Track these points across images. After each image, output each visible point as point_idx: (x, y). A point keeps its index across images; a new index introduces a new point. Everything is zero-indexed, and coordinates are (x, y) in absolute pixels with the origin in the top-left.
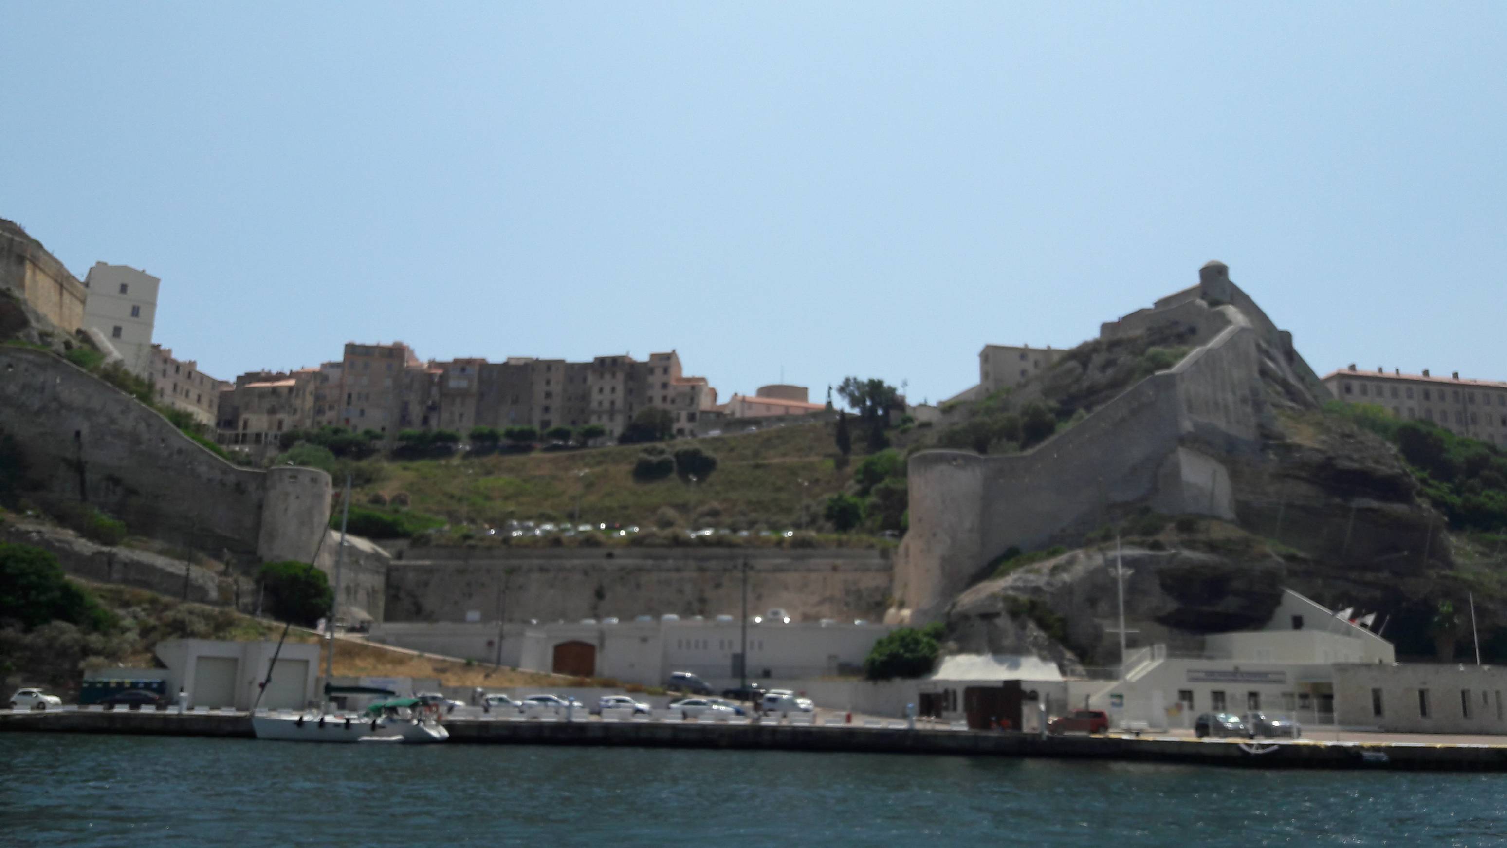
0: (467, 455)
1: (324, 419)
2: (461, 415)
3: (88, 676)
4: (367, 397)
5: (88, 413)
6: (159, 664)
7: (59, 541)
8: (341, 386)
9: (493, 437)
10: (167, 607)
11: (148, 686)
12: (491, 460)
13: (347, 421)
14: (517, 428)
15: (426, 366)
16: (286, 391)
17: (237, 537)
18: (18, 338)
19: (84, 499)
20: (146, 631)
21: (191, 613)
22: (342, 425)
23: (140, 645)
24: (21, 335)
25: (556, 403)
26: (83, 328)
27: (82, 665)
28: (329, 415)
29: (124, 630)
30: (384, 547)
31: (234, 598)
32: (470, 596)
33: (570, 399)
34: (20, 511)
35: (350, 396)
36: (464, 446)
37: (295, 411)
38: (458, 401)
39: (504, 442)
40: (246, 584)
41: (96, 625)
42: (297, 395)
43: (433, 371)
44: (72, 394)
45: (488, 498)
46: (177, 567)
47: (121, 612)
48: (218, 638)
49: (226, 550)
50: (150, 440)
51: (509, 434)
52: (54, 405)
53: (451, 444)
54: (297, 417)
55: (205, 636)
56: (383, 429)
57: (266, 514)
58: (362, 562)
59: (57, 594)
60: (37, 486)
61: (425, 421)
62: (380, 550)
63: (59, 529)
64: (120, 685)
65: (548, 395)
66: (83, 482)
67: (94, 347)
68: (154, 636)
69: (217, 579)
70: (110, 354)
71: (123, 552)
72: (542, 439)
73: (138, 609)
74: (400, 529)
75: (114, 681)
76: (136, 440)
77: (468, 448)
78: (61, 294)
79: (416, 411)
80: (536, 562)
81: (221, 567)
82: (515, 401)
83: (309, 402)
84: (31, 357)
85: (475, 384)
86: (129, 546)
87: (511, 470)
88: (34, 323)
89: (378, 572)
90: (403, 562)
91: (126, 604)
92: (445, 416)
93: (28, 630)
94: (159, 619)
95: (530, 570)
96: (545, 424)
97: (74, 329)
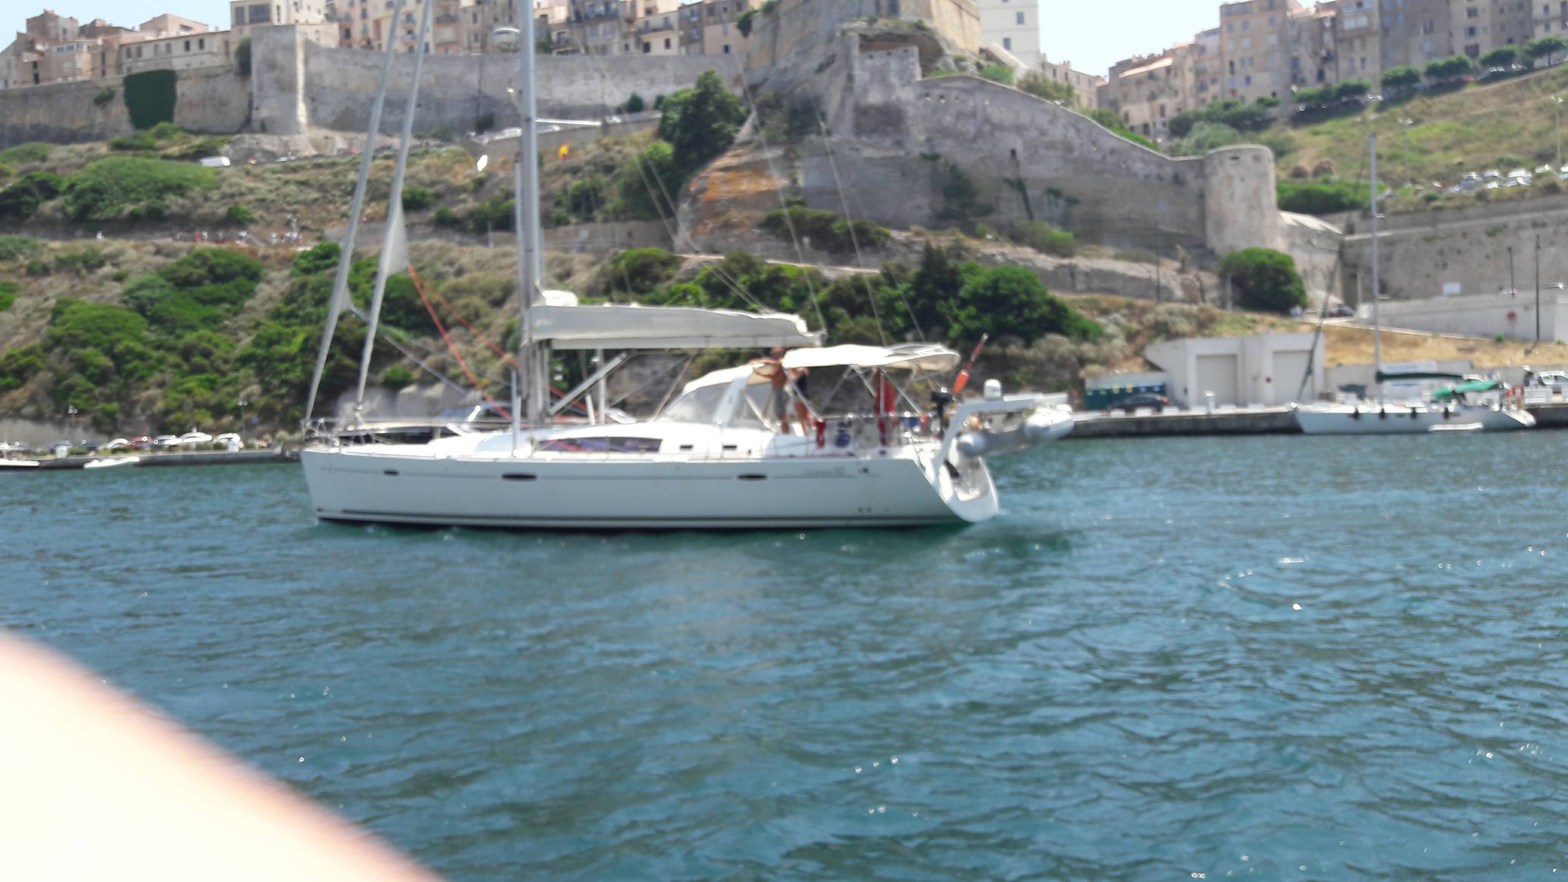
0: (1381, 107)
1: (1208, 96)
2: (1363, 60)
3: (1090, 385)
4: (1251, 60)
5: (1019, 129)
6: (1153, 367)
7: (1022, 260)
8: (1220, 54)
9: (1411, 78)
10: (1144, 311)
11: (1150, 389)
12: (1416, 105)
13: (1233, 92)
14: (1440, 62)
15: (1313, 10)
16: (1162, 74)
17: (1183, 232)
18: (937, 69)
19: (1031, 217)
20: (1131, 337)
21: (1171, 313)
22: (1229, 98)
23: (1129, 350)
24: (939, 65)
25: (1484, 21)
26: (984, 46)
27: (1082, 373)
28: (1213, 89)
29: (1110, 338)
30: (1331, 222)
31: (1199, 295)
32: (1445, 265)
33: (1502, 11)
34: (979, 236)
35: (1232, 64)
36: (1375, 97)
37: (1176, 93)
38: (1357, 43)
39: (1425, 82)
40: (1209, 279)
41: (1084, 334)
42: (1176, 75)
43: (1323, 14)
44: (1000, 113)
45: (1424, 152)
46: (1140, 270)
47: (1102, 320)
48: (1204, 336)
49: (1179, 247)
50: (1081, 145)
51: (1432, 71)
52: (987, 128)
53: (1357, 97)
54: (1179, 98)
55: (1191, 335)
56: (1274, 94)
57: (1211, 204)
58: (1315, 242)
59: (1046, 309)
60: (987, 211)
61: (1321, 75)
62: (1329, 226)
63: (1019, 249)
64: (1123, 391)
65: (1472, 13)
66: (1026, 200)
67: (999, 62)
68: (1140, 340)
69: (1180, 278)
70: (1017, 66)
71: (1082, 263)
72: (1475, 71)
73: (1117, 316)
74: (1345, 200)
75: (1116, 387)
76: (1068, 148)
77: (1380, 98)
78: (961, 15)
79: (1309, 66)
80: (1527, 216)
81: (1177, 265)
82: (1429, 30)
83: (1190, 79)
84: (958, 84)
85: (1376, 20)
86: (1086, 256)
87: (1444, 114)
88: (948, 51)
89: (1330, 251)
90: (1356, 237)
91: (1104, 312)
92: (1343, 65)
93: (1028, 345)
94: (1141, 323)
95: (1520, 227)
96: (1473, 51)
97: (976, 50)
